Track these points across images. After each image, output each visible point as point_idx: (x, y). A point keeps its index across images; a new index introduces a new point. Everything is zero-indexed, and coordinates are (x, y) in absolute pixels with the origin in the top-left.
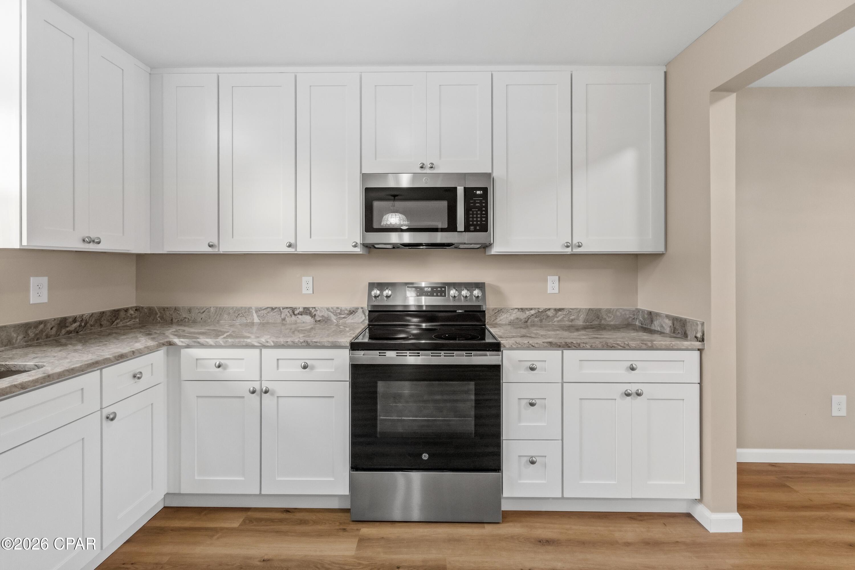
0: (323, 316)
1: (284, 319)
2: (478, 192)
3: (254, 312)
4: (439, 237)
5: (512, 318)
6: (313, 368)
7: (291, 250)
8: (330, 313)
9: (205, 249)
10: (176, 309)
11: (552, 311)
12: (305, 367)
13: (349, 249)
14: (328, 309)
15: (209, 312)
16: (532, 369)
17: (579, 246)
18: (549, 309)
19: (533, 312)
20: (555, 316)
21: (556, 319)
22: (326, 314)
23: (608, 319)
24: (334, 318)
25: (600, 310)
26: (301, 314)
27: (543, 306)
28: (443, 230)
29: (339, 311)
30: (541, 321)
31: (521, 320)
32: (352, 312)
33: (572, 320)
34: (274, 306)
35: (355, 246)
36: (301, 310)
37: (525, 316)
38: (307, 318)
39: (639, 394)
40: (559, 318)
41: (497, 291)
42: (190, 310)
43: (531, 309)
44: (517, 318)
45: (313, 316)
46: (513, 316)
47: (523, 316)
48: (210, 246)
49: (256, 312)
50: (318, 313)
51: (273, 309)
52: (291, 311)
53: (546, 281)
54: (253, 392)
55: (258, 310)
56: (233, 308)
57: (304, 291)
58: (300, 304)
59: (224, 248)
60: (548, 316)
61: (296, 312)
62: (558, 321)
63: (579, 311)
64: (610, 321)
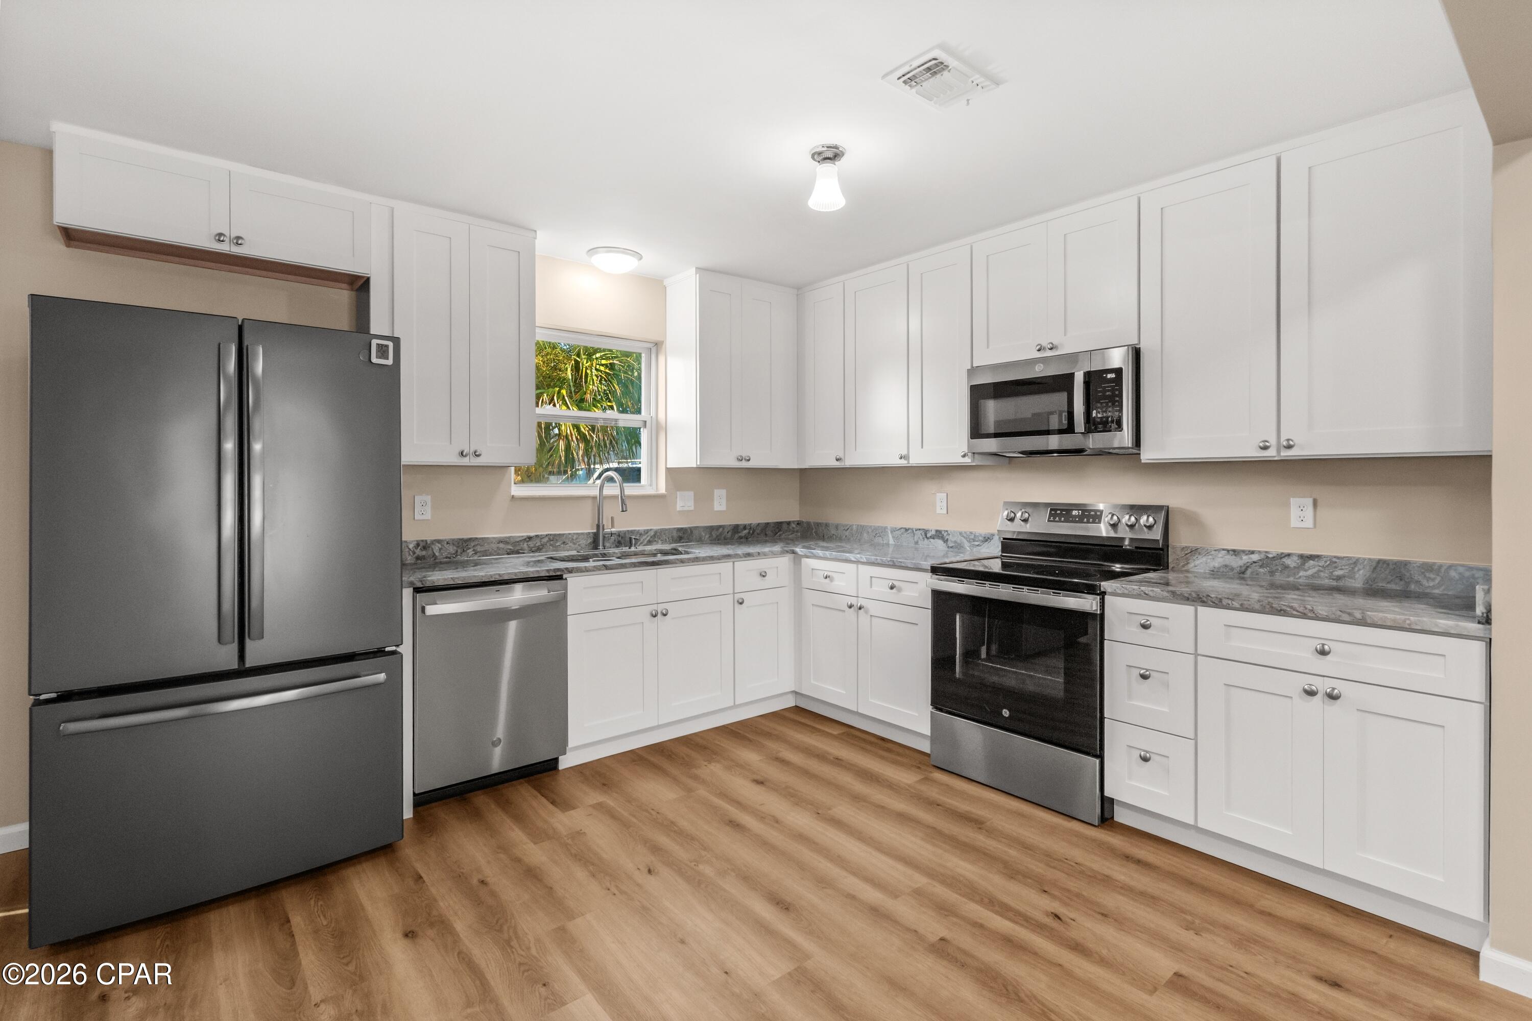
0: (955, 542)
1: (917, 543)
2: (1109, 376)
3: (889, 532)
4: (1054, 442)
5: (1217, 565)
6: (900, 590)
7: (903, 462)
8: (962, 538)
9: (834, 464)
10: (827, 525)
11: (1295, 558)
12: (892, 588)
13: (958, 459)
14: (961, 533)
15: (852, 530)
16: (1145, 627)
17: (1289, 447)
18: (1289, 555)
19: (1255, 557)
20: (1299, 568)
21: (1302, 573)
22: (959, 539)
23: (1425, 582)
24: (967, 545)
25: (1406, 564)
26: (933, 537)
27: (1275, 549)
28: (1061, 432)
29: (972, 537)
30: (1272, 573)
31: (1232, 569)
32: (987, 539)
33: (1339, 578)
34: (907, 527)
35: (964, 456)
36: (933, 533)
37: (1241, 563)
38: (939, 543)
39: (1333, 697)
40: (1310, 572)
41: (1193, 520)
42: (837, 527)
43: (1253, 552)
44: (1226, 566)
45: (946, 541)
46: (1218, 561)
47: (1237, 563)
48: (837, 460)
49: (891, 532)
50: (950, 538)
51: (907, 530)
52: (923, 534)
53: (1288, 505)
54: (850, 607)
55: (893, 530)
56: (871, 527)
57: (938, 511)
58: (932, 527)
59: (849, 462)
60: (1286, 567)
61: (929, 535)
62: (1307, 577)
63: (1356, 562)
64: (1433, 587)
